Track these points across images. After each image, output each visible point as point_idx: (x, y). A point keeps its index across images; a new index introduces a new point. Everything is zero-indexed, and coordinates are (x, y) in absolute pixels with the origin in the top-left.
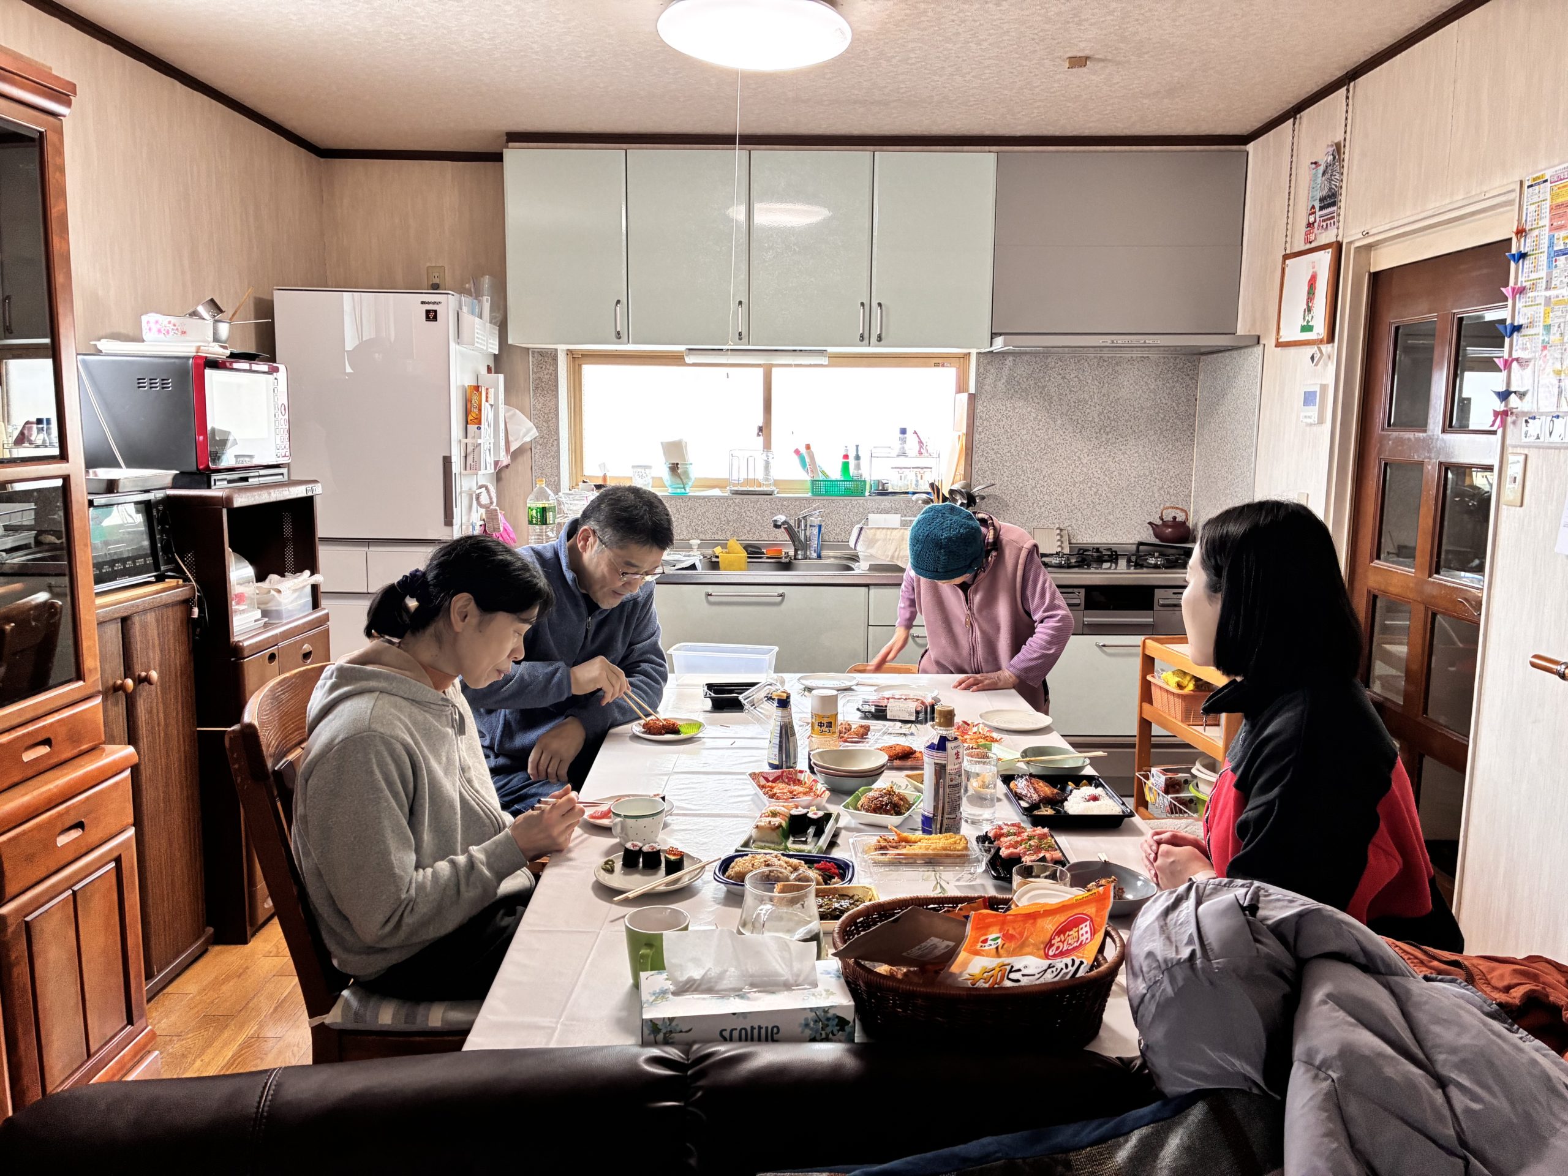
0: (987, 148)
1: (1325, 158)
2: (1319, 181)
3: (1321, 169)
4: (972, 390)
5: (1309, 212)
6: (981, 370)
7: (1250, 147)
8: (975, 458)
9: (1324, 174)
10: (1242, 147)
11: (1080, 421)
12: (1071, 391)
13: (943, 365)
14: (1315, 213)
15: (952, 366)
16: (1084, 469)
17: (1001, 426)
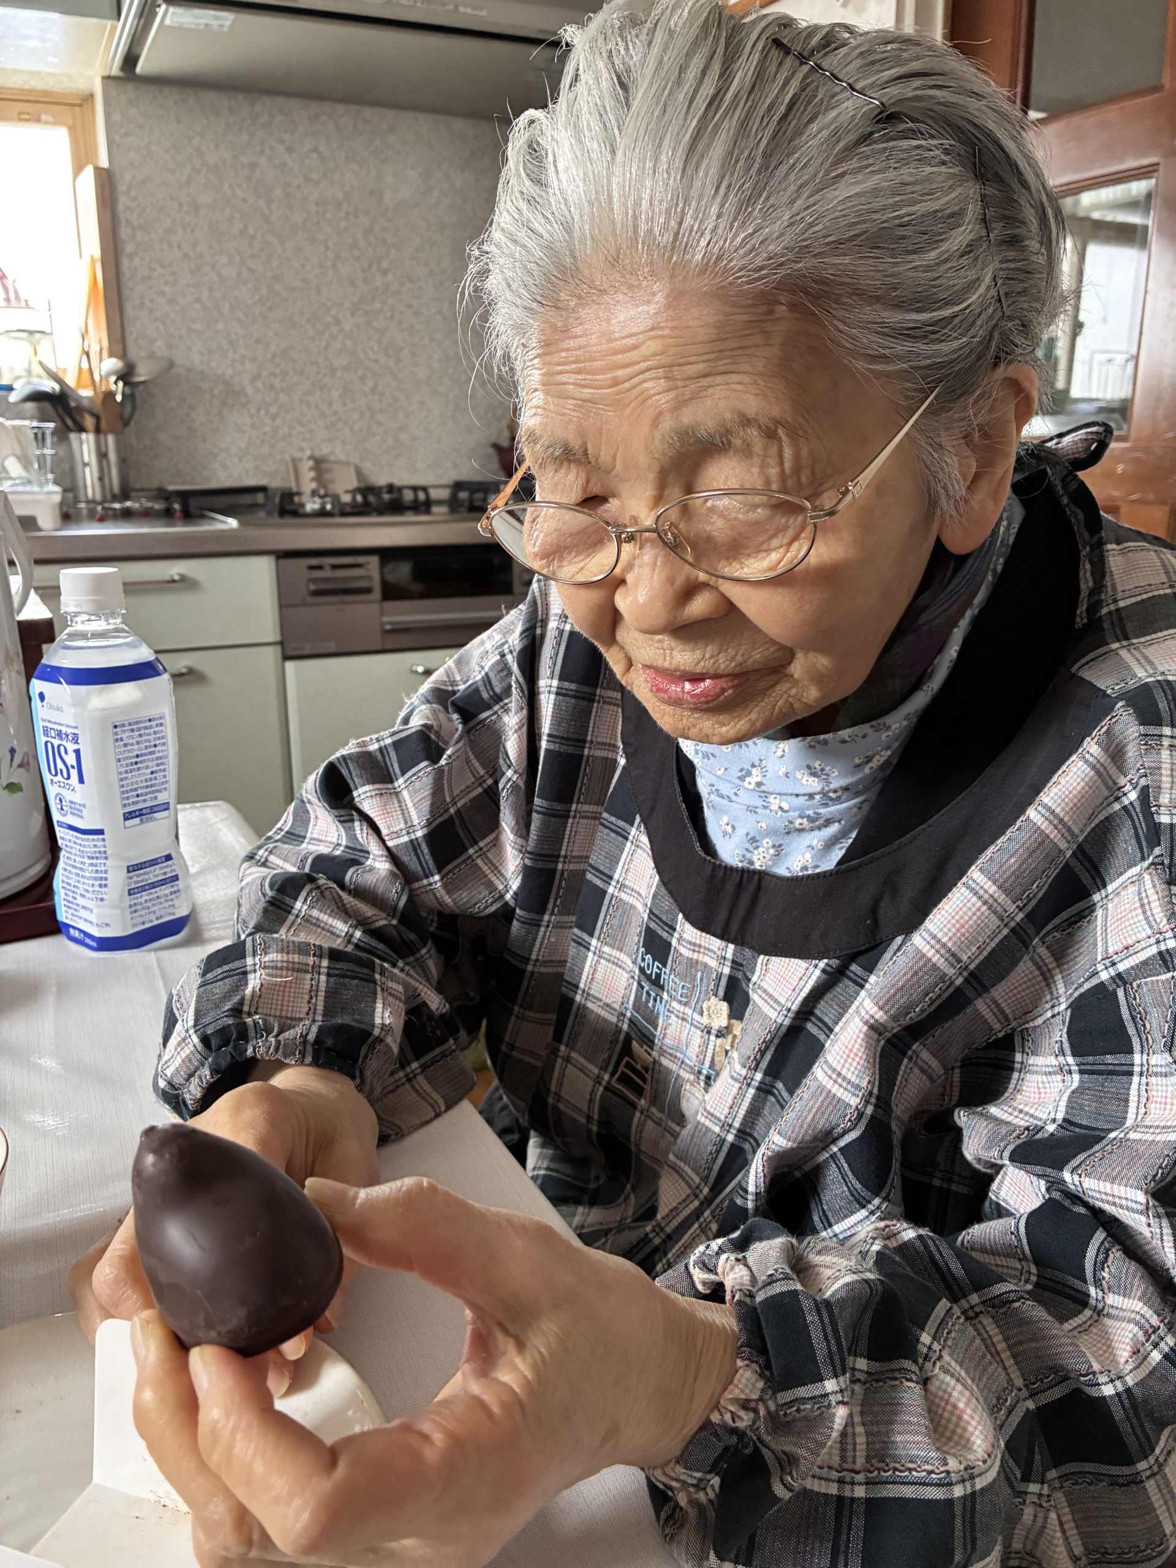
4: (104, 163)
6: (117, 117)
8: (130, 311)
11: (331, 244)
12: (307, 180)
13: (38, 120)
15: (56, 123)
16: (348, 342)
17: (175, 244)
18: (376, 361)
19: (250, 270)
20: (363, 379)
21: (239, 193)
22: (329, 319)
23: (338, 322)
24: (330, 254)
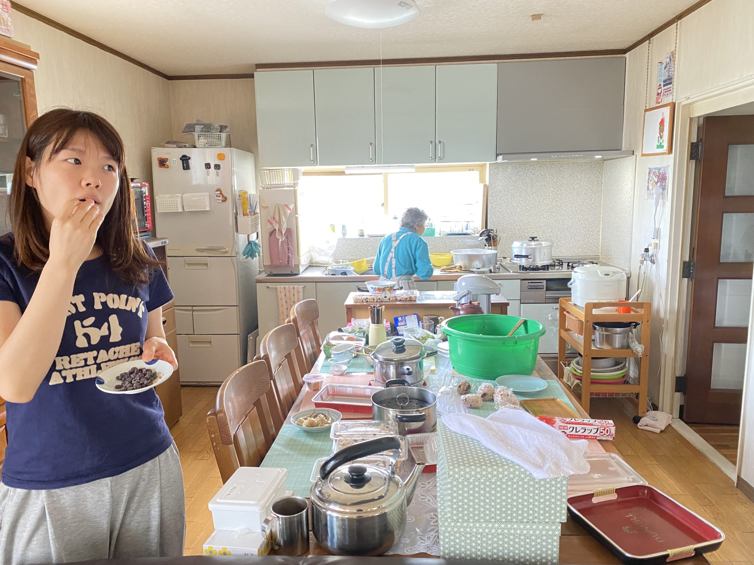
0: (492, 61)
1: (666, 60)
2: (663, 72)
3: (664, 66)
5: (658, 87)
6: (492, 172)
7: (627, 55)
8: (489, 216)
9: (665, 68)
10: (623, 55)
11: (542, 196)
12: (537, 181)
13: (473, 170)
14: (661, 88)
15: (477, 170)
16: (545, 220)
17: (502, 200)
18: (553, 224)
19: (521, 204)
20: (548, 229)
21: (520, 186)
22: (540, 214)
23: (543, 215)
24: (542, 198)
